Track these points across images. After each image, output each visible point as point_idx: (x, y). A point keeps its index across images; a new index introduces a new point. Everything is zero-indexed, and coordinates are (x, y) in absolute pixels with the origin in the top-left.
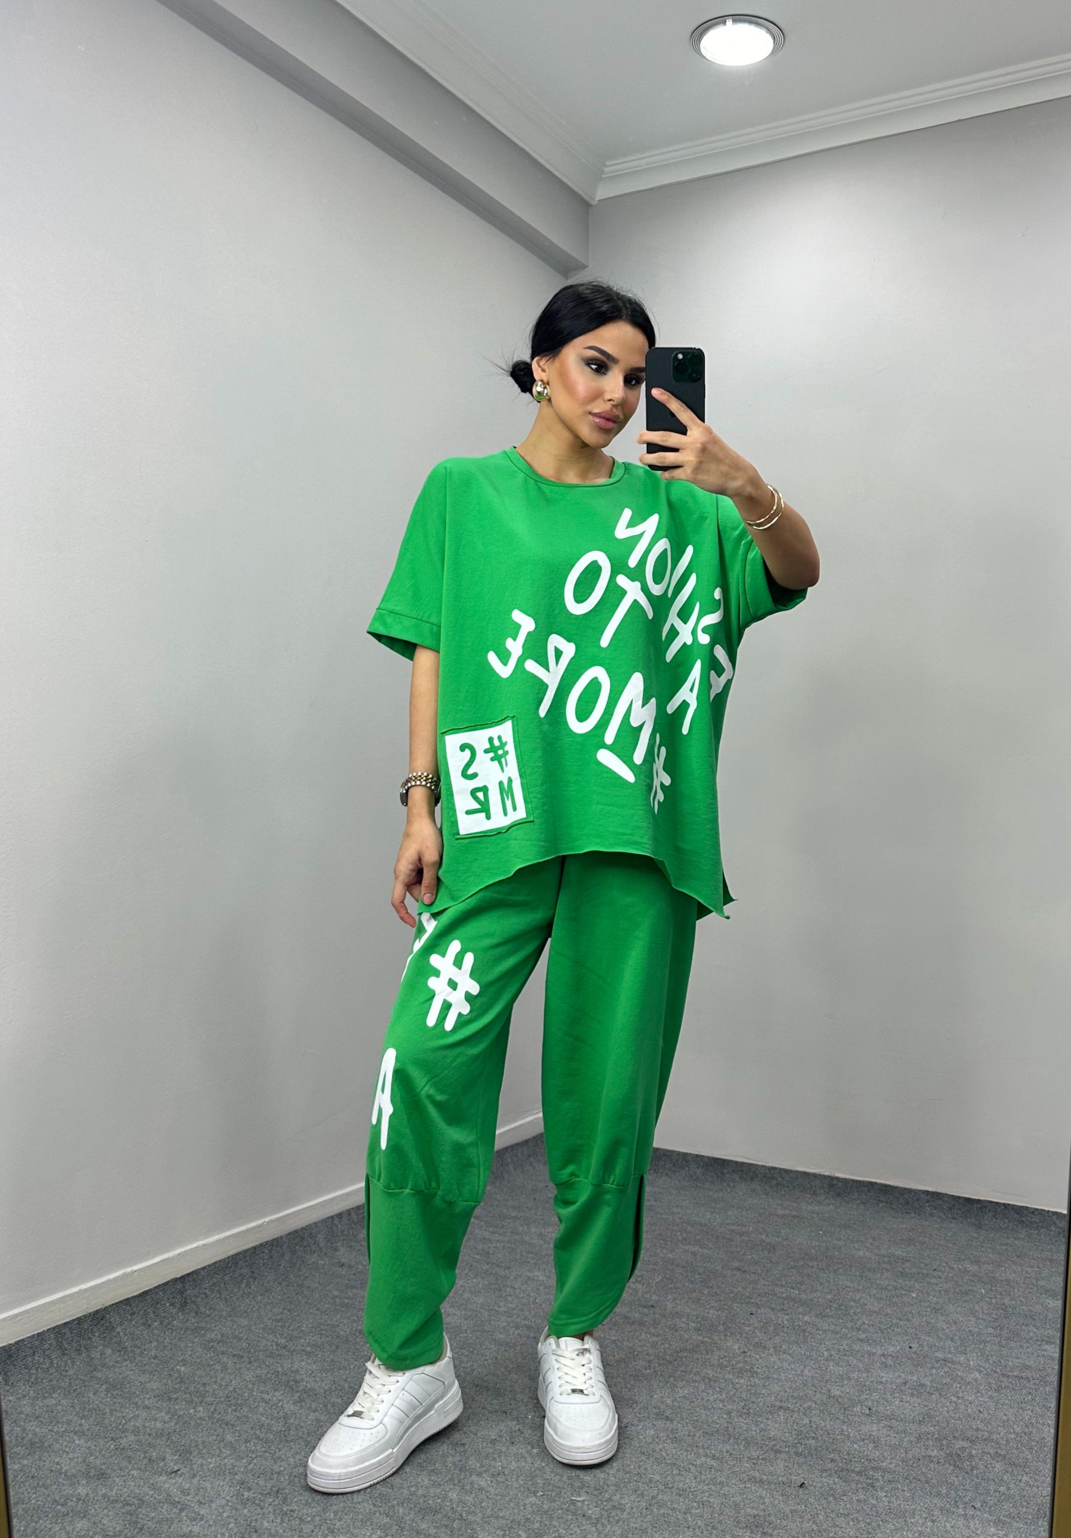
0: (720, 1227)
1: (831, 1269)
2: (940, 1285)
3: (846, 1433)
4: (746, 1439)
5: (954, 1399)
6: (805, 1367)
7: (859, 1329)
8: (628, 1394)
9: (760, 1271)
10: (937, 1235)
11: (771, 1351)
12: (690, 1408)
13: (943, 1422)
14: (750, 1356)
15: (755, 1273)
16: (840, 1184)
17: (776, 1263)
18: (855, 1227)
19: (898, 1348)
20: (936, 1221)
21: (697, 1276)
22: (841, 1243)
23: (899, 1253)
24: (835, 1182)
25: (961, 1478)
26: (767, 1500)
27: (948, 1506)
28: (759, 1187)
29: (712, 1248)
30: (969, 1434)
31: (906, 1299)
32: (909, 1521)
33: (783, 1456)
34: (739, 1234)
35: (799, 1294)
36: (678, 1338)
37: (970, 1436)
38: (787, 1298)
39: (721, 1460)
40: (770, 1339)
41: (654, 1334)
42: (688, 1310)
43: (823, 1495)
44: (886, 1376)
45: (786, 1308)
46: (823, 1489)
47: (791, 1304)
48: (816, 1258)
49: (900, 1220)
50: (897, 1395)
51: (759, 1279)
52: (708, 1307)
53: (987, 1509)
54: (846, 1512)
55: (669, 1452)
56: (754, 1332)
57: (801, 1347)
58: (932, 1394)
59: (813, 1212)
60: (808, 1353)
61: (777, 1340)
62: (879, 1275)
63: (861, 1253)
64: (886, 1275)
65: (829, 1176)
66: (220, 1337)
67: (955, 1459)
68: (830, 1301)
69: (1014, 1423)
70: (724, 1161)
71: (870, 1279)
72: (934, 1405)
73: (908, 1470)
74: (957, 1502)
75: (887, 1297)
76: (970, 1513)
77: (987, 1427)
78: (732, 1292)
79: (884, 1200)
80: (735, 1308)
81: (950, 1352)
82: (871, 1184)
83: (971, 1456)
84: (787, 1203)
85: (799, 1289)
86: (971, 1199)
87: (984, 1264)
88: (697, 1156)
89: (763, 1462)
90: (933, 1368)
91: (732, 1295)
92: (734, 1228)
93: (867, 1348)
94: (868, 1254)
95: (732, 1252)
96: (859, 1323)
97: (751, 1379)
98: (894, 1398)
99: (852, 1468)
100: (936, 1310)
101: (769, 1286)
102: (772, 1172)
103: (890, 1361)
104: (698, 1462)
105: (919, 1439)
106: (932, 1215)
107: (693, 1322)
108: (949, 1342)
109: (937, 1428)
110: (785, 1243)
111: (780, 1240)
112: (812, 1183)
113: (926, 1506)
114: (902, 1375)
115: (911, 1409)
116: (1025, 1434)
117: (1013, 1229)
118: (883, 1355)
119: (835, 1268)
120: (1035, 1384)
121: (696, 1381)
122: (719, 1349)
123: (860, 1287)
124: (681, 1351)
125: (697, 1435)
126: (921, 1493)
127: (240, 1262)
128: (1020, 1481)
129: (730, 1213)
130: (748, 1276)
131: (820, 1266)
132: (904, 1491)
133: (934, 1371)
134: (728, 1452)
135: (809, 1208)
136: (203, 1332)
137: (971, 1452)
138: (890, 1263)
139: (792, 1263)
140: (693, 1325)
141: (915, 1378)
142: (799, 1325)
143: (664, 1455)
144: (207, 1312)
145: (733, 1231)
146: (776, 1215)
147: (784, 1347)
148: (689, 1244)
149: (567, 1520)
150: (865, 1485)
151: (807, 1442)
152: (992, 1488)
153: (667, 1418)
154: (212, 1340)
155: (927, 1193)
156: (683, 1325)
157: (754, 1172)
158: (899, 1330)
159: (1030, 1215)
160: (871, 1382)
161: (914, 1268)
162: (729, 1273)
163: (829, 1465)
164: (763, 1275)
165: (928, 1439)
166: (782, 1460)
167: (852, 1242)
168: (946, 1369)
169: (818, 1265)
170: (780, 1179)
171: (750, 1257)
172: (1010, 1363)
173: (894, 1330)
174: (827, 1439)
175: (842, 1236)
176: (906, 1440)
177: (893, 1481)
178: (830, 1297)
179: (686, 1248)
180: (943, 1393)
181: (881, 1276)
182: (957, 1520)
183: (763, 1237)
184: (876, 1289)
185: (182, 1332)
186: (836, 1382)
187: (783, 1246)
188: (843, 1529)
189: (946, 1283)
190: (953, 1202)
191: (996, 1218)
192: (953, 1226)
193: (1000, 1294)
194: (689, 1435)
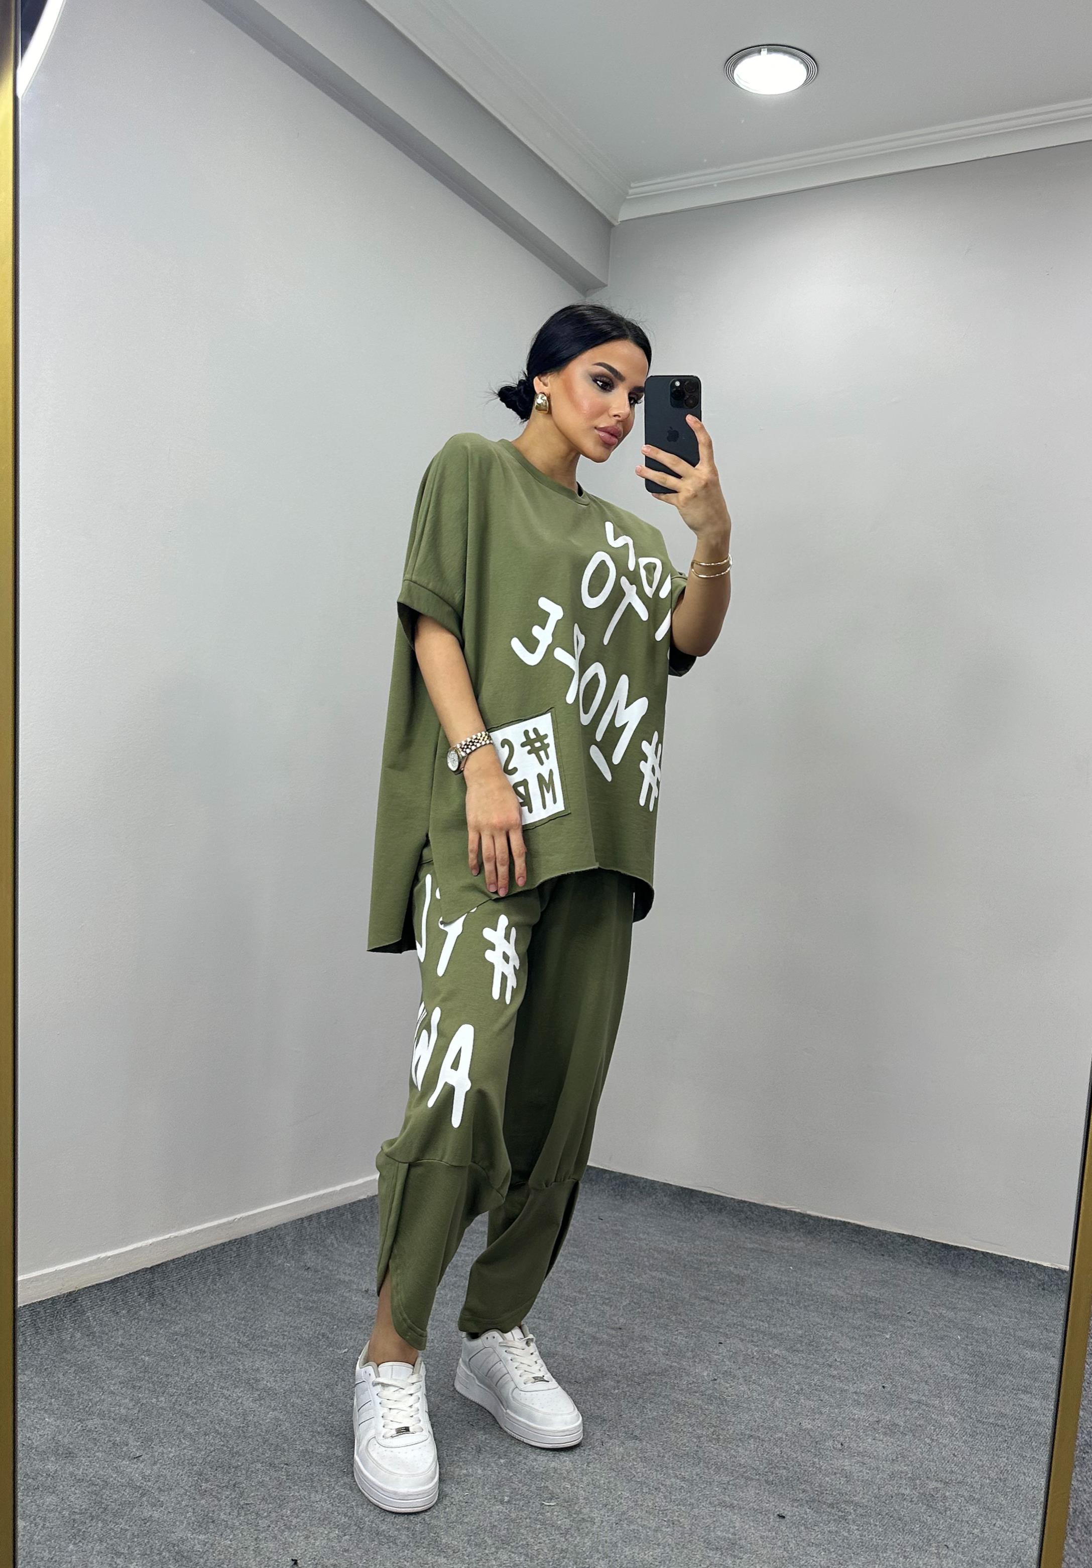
0: (688, 1256)
1: (801, 1305)
2: (915, 1329)
3: (818, 1466)
4: (716, 1464)
5: (928, 1441)
6: (775, 1398)
7: (831, 1366)
8: (597, 1411)
9: (728, 1302)
10: (911, 1278)
11: (741, 1380)
12: (659, 1429)
13: (916, 1463)
14: (719, 1384)
15: (723, 1304)
16: (811, 1222)
17: (744, 1295)
18: (827, 1265)
19: (871, 1387)
20: (911, 1265)
21: (664, 1302)
22: (812, 1280)
23: (872, 1294)
24: (807, 1219)
25: (934, 1518)
26: (737, 1524)
27: (920, 1543)
28: (726, 1219)
29: (680, 1275)
30: (943, 1475)
31: (879, 1340)
32: (881, 1555)
34: (707, 1263)
35: (769, 1327)
36: (647, 1361)
37: (944, 1478)
38: (756, 1331)
39: (691, 1482)
40: (739, 1368)
41: (622, 1355)
42: (656, 1335)
44: (859, 1413)
45: (755, 1339)
46: (795, 1518)
47: (761, 1336)
48: (786, 1293)
49: (872, 1261)
50: (870, 1432)
51: (727, 1310)
52: (676, 1333)
53: (960, 1549)
54: (817, 1542)
55: (639, 1470)
56: (723, 1361)
57: (771, 1379)
58: (906, 1435)
59: (783, 1248)
60: (778, 1385)
61: (747, 1369)
62: (851, 1315)
63: (833, 1292)
64: (859, 1315)
65: (801, 1213)
67: (928, 1499)
68: (801, 1337)
69: (990, 1468)
70: (692, 1191)
71: (842, 1318)
72: (907, 1445)
73: (880, 1506)
74: (930, 1540)
75: (859, 1336)
76: (943, 1552)
77: (961, 1470)
78: (701, 1321)
79: (856, 1240)
80: (704, 1336)
81: (924, 1394)
82: (845, 1223)
83: (945, 1498)
84: (757, 1236)
85: (768, 1322)
86: (949, 1245)
87: (960, 1310)
88: (665, 1184)
89: (734, 1487)
90: (907, 1409)
91: (701, 1323)
93: (838, 1384)
94: (840, 1293)
95: (700, 1282)
96: (830, 1361)
97: (721, 1406)
98: (866, 1435)
100: (910, 1353)
101: (738, 1317)
102: (741, 1205)
103: (862, 1399)
106: (907, 1259)
107: (661, 1347)
108: (923, 1384)
109: (910, 1467)
110: (755, 1275)
111: (749, 1272)
113: (898, 1542)
114: (875, 1413)
115: (885, 1447)
117: (991, 1278)
118: (856, 1393)
119: (806, 1304)
121: (664, 1404)
122: (688, 1375)
123: (832, 1325)
124: (649, 1374)
125: (667, 1456)
127: (208, 1258)
128: (994, 1525)
129: (697, 1243)
130: (716, 1306)
131: (791, 1302)
132: (876, 1525)
133: (908, 1412)
134: (697, 1475)
135: (779, 1243)
137: (944, 1494)
138: (862, 1302)
139: (762, 1297)
140: (662, 1349)
141: (888, 1418)
142: (769, 1357)
143: (634, 1472)
146: (744, 1248)
147: (754, 1377)
149: (536, 1529)
152: (966, 1529)
153: (636, 1438)
155: (902, 1236)
156: (651, 1349)
157: (722, 1205)
158: (872, 1370)
160: (844, 1418)
161: (888, 1310)
162: (697, 1302)
163: (801, 1495)
164: (732, 1306)
165: (901, 1478)
166: (752, 1487)
167: (823, 1280)
168: (921, 1412)
169: (788, 1300)
170: (749, 1213)
171: (718, 1288)
173: (866, 1370)
174: (798, 1470)
175: (813, 1273)
176: (878, 1477)
177: (865, 1515)
178: (800, 1332)
179: (654, 1274)
180: (917, 1435)
181: (853, 1315)
182: (929, 1558)
183: (732, 1268)
184: (849, 1328)
186: (807, 1416)
187: (752, 1279)
188: (814, 1558)
189: (921, 1327)
190: (932, 1248)
191: (974, 1267)
192: (928, 1270)
193: (977, 1341)
194: (659, 1456)
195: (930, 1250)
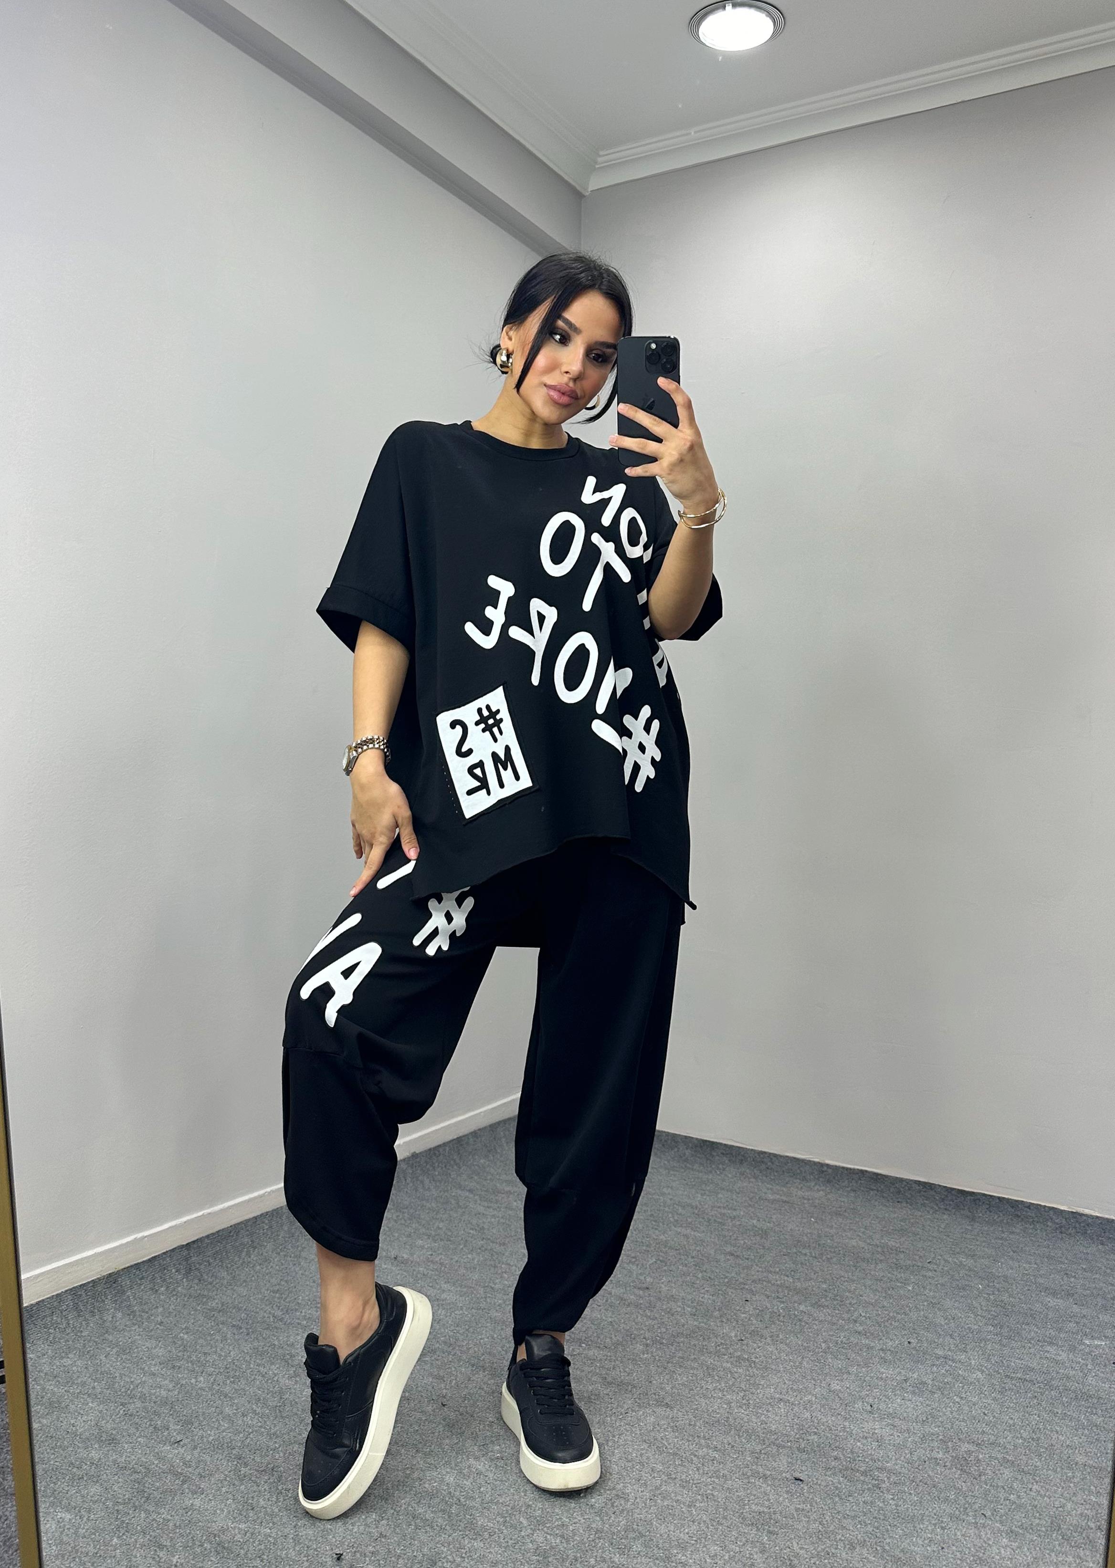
0: (712, 1210)
1: (824, 1258)
2: (936, 1279)
3: (849, 1430)
4: (747, 1431)
5: (958, 1400)
6: (803, 1358)
7: (856, 1321)
9: (753, 1257)
10: (931, 1226)
11: (769, 1340)
12: (690, 1395)
13: (948, 1423)
14: (747, 1344)
15: (748, 1259)
16: (830, 1171)
17: (769, 1249)
18: (847, 1215)
19: (897, 1342)
20: (928, 1212)
21: (690, 1259)
22: (833, 1231)
23: (891, 1243)
24: (824, 1168)
25: (970, 1484)
26: (772, 1497)
27: (957, 1512)
28: (748, 1171)
29: (704, 1232)
30: (975, 1437)
31: (902, 1292)
33: (785, 1451)
34: (731, 1217)
35: (794, 1282)
36: (674, 1323)
37: (976, 1439)
38: (781, 1286)
39: (723, 1452)
41: (650, 1317)
42: (684, 1294)
43: (829, 1495)
44: (887, 1372)
45: (781, 1295)
46: (829, 1488)
47: (786, 1292)
48: (809, 1246)
49: (892, 1209)
50: (898, 1392)
51: (752, 1265)
52: (703, 1291)
53: (998, 1518)
54: (853, 1514)
55: (670, 1441)
56: (750, 1320)
57: (798, 1338)
58: (935, 1393)
59: (804, 1198)
60: (805, 1344)
61: (774, 1329)
62: (873, 1266)
63: (854, 1243)
64: (881, 1266)
65: (819, 1163)
66: (220, 1306)
67: (962, 1463)
68: (826, 1291)
69: (1021, 1427)
70: (713, 1143)
71: (864, 1270)
72: (937, 1404)
73: (914, 1473)
74: (967, 1509)
75: (883, 1288)
76: (981, 1521)
77: (993, 1431)
78: (726, 1277)
79: (875, 1188)
80: (730, 1294)
81: (949, 1350)
82: (862, 1172)
83: (979, 1461)
84: (778, 1187)
85: (793, 1277)
86: (965, 1191)
87: (979, 1257)
89: (766, 1456)
90: (934, 1365)
91: (726, 1280)
92: (726, 1211)
93: (865, 1341)
94: (861, 1244)
95: (725, 1237)
96: (856, 1314)
97: (750, 1369)
98: (895, 1395)
99: (857, 1466)
100: (934, 1305)
101: (763, 1272)
102: (762, 1156)
103: (889, 1357)
104: (700, 1453)
105: (923, 1438)
106: (924, 1205)
107: (689, 1306)
108: (948, 1338)
109: (941, 1429)
110: (777, 1229)
111: (772, 1225)
112: (801, 1169)
113: (935, 1511)
114: (902, 1371)
115: (914, 1408)
116: (1033, 1439)
117: (1008, 1223)
119: (829, 1256)
120: (1039, 1387)
121: (694, 1368)
122: (716, 1336)
123: (855, 1278)
124: (678, 1335)
125: (698, 1424)
126: (929, 1498)
127: (242, 1232)
128: (1031, 1490)
129: (720, 1196)
130: (741, 1262)
131: (814, 1255)
132: (910, 1494)
133: (935, 1369)
134: (730, 1444)
135: (800, 1193)
136: (205, 1300)
137: (978, 1457)
138: (884, 1253)
139: (785, 1250)
140: (689, 1309)
141: (915, 1376)
142: (794, 1314)
143: (666, 1443)
144: (210, 1280)
145: (724, 1214)
146: (766, 1199)
147: (781, 1336)
148: (681, 1226)
150: (870, 1486)
151: (809, 1438)
152: (1002, 1495)
153: (667, 1405)
154: (212, 1309)
155: (919, 1183)
156: (679, 1309)
157: (745, 1156)
158: (897, 1324)
159: (1026, 1209)
160: (872, 1377)
161: (909, 1259)
162: (723, 1258)
163: (833, 1463)
164: (757, 1261)
165: (933, 1440)
166: (784, 1455)
167: (845, 1230)
168: (948, 1368)
169: (811, 1253)
170: (769, 1164)
172: (1013, 1364)
173: (891, 1324)
174: (830, 1435)
175: (834, 1224)
176: (910, 1440)
177: (900, 1483)
178: (824, 1286)
179: (679, 1230)
180: (946, 1393)
181: (876, 1267)
182: (968, 1528)
183: (755, 1222)
184: (871, 1280)
185: (186, 1299)
186: (836, 1376)
187: (775, 1232)
189: (942, 1277)
190: (946, 1194)
191: (990, 1212)
192: (945, 1217)
193: (998, 1290)
194: (690, 1425)
195: (947, 1196)
